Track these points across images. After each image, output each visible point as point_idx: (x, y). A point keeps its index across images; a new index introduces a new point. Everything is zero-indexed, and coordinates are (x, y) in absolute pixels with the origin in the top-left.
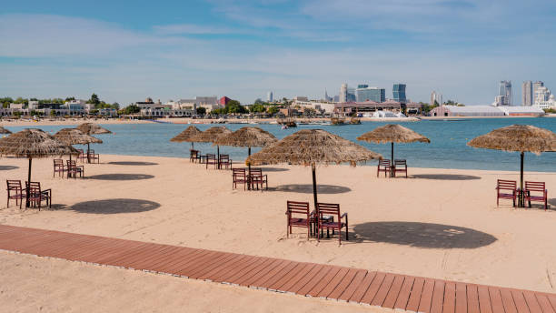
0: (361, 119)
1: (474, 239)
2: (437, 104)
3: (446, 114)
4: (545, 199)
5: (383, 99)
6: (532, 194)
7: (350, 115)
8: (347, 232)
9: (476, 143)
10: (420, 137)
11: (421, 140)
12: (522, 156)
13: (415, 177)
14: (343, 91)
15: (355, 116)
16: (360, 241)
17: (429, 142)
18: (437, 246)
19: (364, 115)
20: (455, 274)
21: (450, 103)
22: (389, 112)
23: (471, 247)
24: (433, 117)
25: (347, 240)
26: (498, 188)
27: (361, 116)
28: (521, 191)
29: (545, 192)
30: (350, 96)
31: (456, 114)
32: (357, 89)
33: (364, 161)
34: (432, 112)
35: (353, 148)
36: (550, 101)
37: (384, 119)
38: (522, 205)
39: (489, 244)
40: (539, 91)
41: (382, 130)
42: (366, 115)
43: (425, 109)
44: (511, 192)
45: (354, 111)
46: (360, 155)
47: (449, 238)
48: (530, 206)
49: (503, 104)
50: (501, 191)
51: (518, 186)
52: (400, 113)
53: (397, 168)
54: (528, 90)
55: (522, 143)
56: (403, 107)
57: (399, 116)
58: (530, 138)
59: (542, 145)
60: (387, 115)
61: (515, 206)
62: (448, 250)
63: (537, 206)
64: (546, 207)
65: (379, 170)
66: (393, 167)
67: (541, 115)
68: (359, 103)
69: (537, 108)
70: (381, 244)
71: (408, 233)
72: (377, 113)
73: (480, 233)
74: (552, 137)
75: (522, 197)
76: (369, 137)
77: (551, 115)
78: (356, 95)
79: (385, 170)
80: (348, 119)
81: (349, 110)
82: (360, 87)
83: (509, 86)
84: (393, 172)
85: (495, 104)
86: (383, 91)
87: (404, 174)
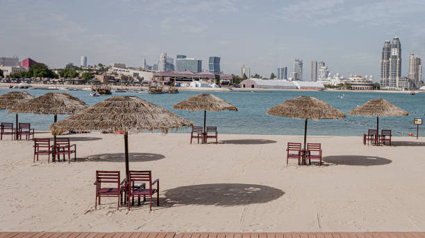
0: (179, 88)
1: (267, 194)
2: (245, 77)
3: (253, 86)
4: (320, 157)
5: (200, 70)
6: (312, 153)
7: (169, 84)
8: (158, 198)
9: (273, 112)
10: (230, 106)
11: (230, 109)
12: (306, 122)
13: (224, 142)
14: (162, 60)
15: (173, 85)
16: (171, 205)
17: (237, 110)
18: (238, 203)
19: (182, 85)
20: (250, 226)
21: (257, 76)
22: (204, 82)
23: (265, 202)
24: (242, 89)
25: (158, 205)
26: (288, 150)
27: (179, 85)
28: (304, 152)
29: (321, 152)
30: (168, 65)
31: (261, 87)
32: (175, 59)
33: (176, 128)
34: (242, 83)
35: (166, 115)
36: (329, 78)
37: (200, 88)
38: (304, 163)
39: (278, 197)
40: (322, 69)
41: (196, 99)
42: (184, 85)
43: (236, 81)
44: (297, 153)
45: (172, 80)
46: (172, 122)
47: (248, 195)
48: (310, 164)
49: (297, 79)
50: (291, 152)
51: (303, 148)
52: (214, 84)
53: (208, 135)
54: (314, 68)
55: (306, 111)
56: (218, 78)
57: (213, 87)
58: (312, 108)
59: (320, 114)
60: (203, 86)
61: (299, 164)
62: (247, 206)
63: (314, 163)
64: (321, 164)
65: (192, 137)
66: (205, 134)
67: (322, 89)
68: (177, 72)
69: (319, 84)
70: (190, 207)
71: (214, 194)
72: (193, 84)
73: (273, 189)
74: (327, 107)
75: (305, 156)
76: (183, 105)
77: (329, 89)
78: (175, 64)
79: (198, 137)
80: (166, 88)
81: (167, 79)
82: (178, 57)
83: (301, 64)
84: (205, 137)
85: (290, 79)
86: (199, 62)
87: (214, 140)
